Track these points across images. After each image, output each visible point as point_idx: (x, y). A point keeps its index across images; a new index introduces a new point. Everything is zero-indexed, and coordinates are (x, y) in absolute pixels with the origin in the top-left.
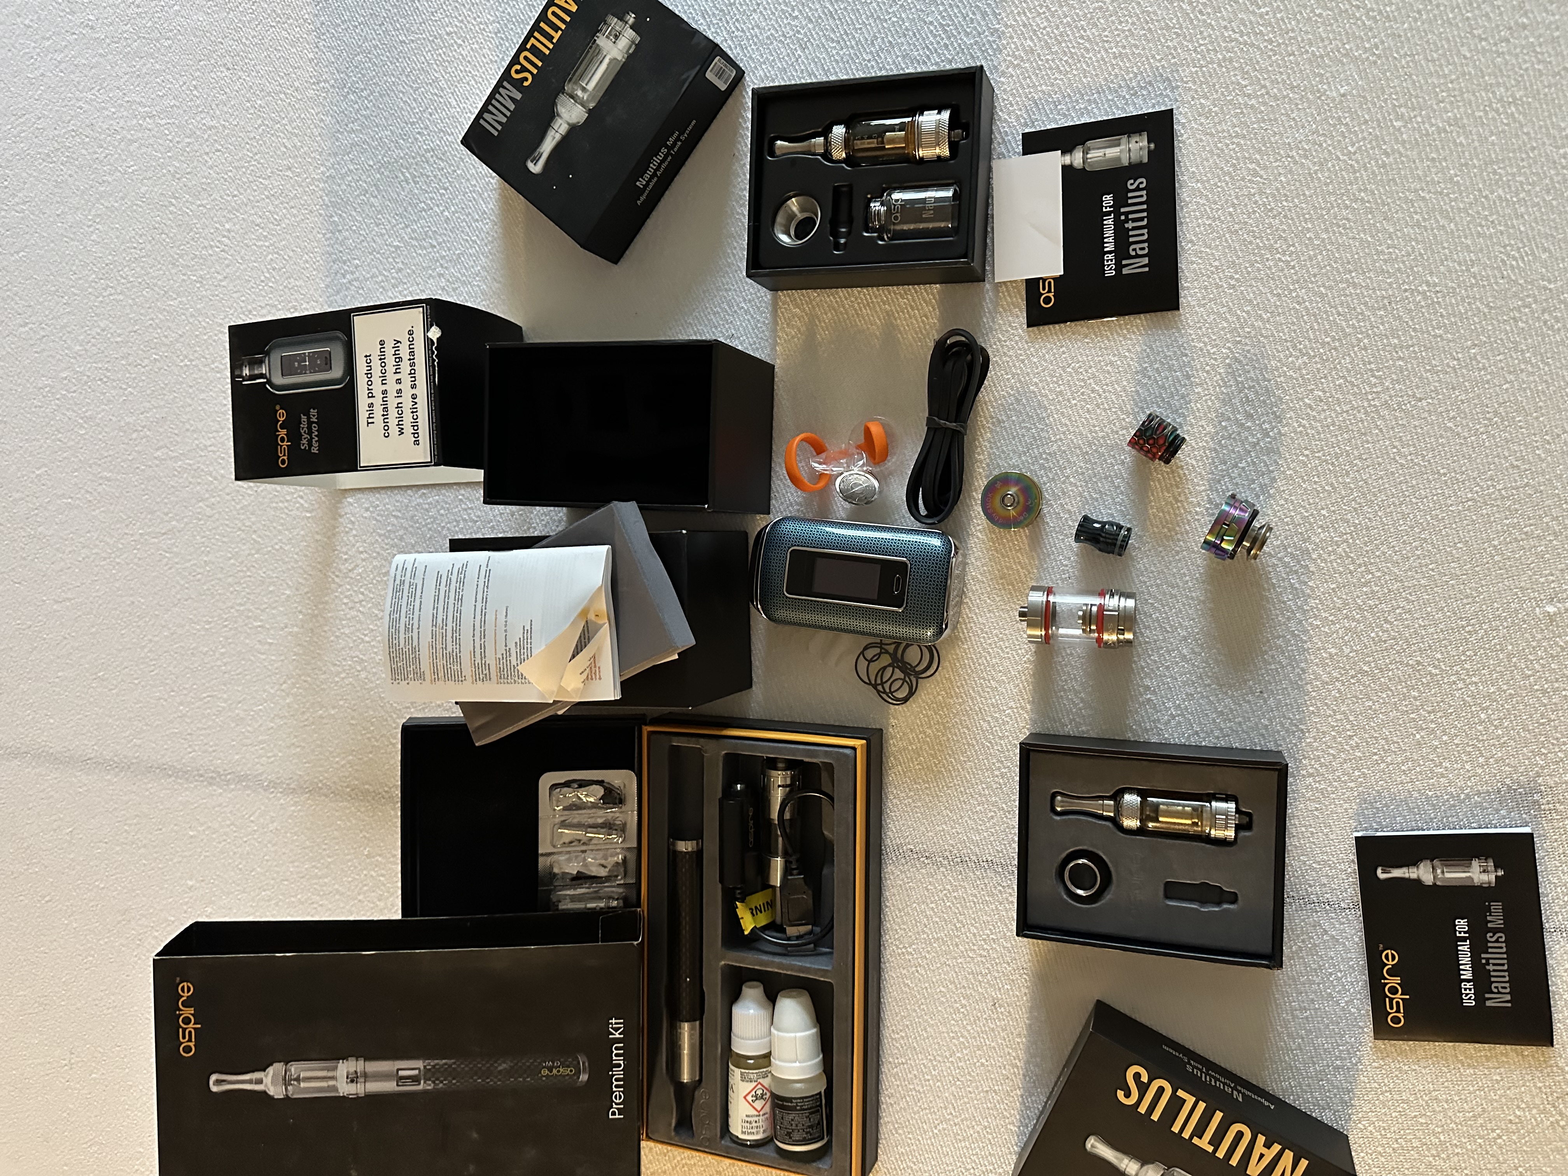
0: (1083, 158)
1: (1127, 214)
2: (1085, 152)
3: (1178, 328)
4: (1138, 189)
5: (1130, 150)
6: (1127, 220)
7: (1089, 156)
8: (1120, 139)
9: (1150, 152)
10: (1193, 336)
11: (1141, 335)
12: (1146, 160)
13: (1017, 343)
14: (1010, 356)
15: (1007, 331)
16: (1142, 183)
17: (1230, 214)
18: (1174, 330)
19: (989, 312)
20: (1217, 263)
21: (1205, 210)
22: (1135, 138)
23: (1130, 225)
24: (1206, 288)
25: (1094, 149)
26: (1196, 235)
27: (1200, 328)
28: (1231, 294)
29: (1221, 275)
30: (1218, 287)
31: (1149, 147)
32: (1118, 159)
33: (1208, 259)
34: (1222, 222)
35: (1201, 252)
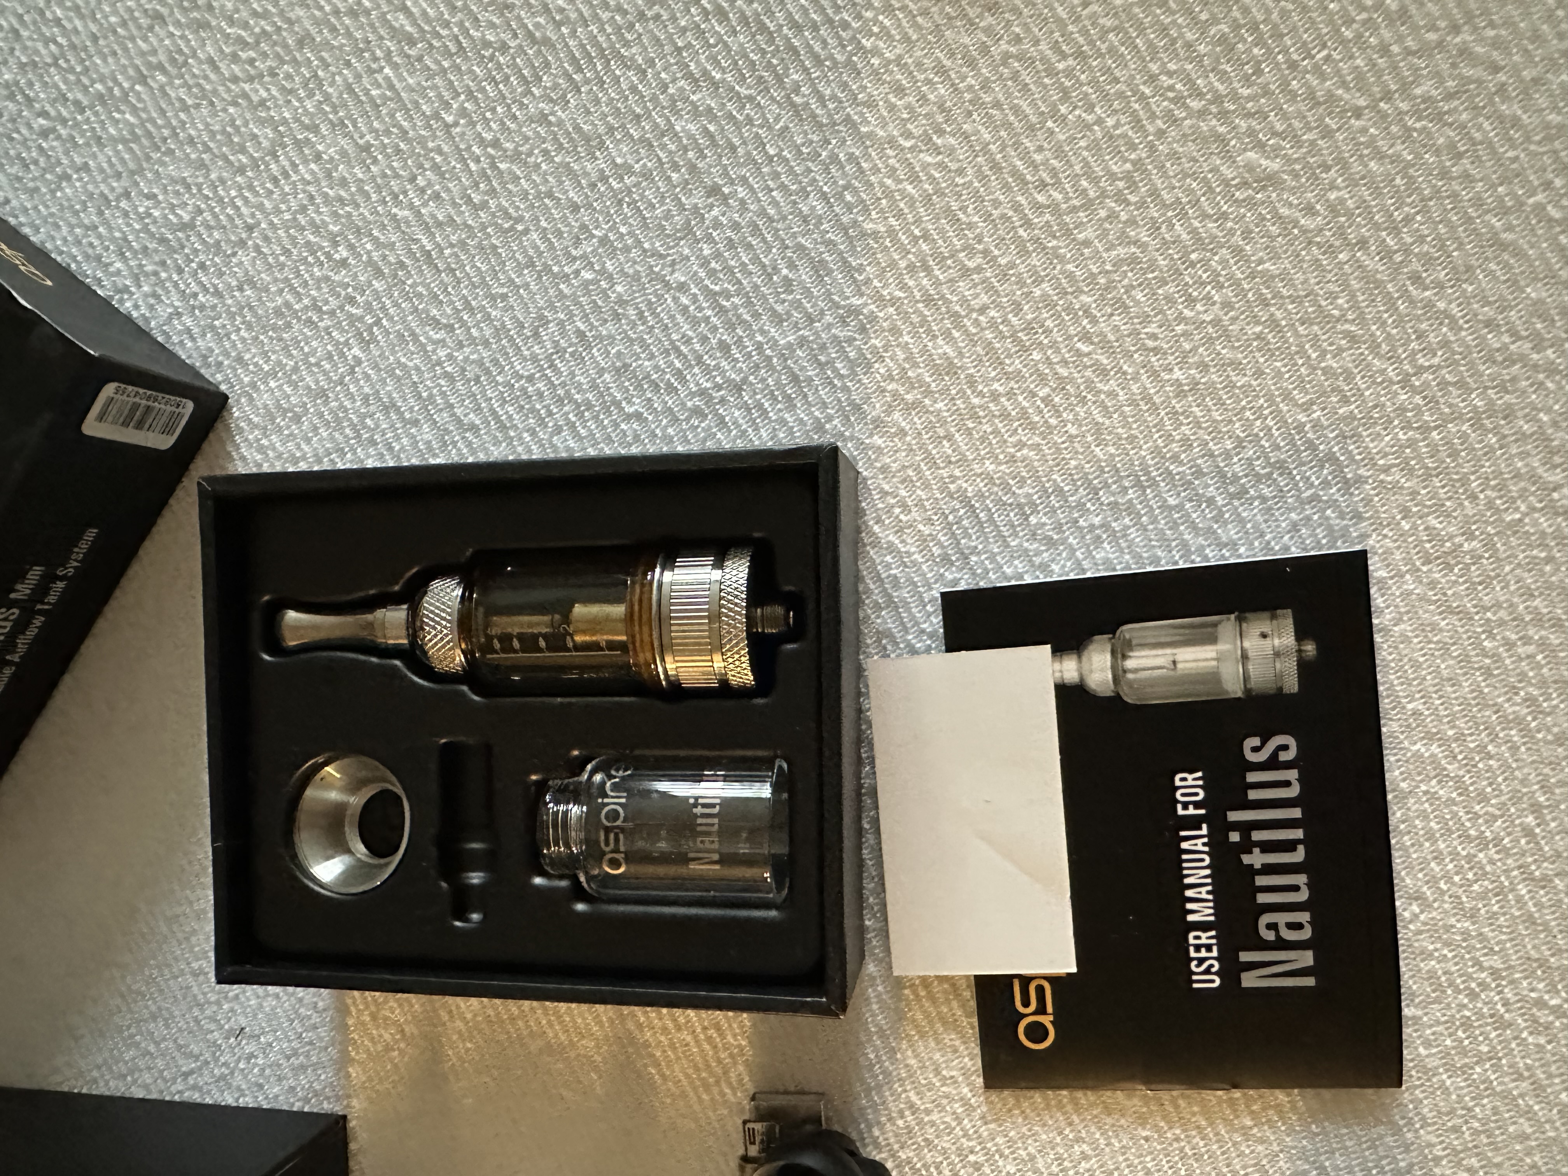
0: (1114, 668)
1: (1246, 828)
2: (1119, 653)
3: (1392, 1124)
4: (1273, 763)
5: (1245, 657)
6: (1247, 846)
7: (1130, 664)
8: (1215, 625)
9: (1304, 666)
10: (1438, 1151)
11: (1291, 1131)
12: (1292, 685)
13: (959, 1120)
14: (944, 1152)
15: (930, 1086)
16: (1285, 748)
17: (1528, 832)
18: (1381, 1129)
19: (881, 1032)
20: (1496, 962)
21: (1455, 815)
22: (1258, 625)
23: (1256, 859)
24: (1467, 1024)
25: (1143, 646)
26: (1432, 881)
27: (1456, 1129)
28: (1540, 1048)
29: (1509, 993)
30: (1502, 1024)
31: (1299, 651)
32: (1214, 677)
33: (1470, 949)
34: (1505, 851)
35: (1448, 928)
